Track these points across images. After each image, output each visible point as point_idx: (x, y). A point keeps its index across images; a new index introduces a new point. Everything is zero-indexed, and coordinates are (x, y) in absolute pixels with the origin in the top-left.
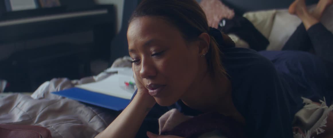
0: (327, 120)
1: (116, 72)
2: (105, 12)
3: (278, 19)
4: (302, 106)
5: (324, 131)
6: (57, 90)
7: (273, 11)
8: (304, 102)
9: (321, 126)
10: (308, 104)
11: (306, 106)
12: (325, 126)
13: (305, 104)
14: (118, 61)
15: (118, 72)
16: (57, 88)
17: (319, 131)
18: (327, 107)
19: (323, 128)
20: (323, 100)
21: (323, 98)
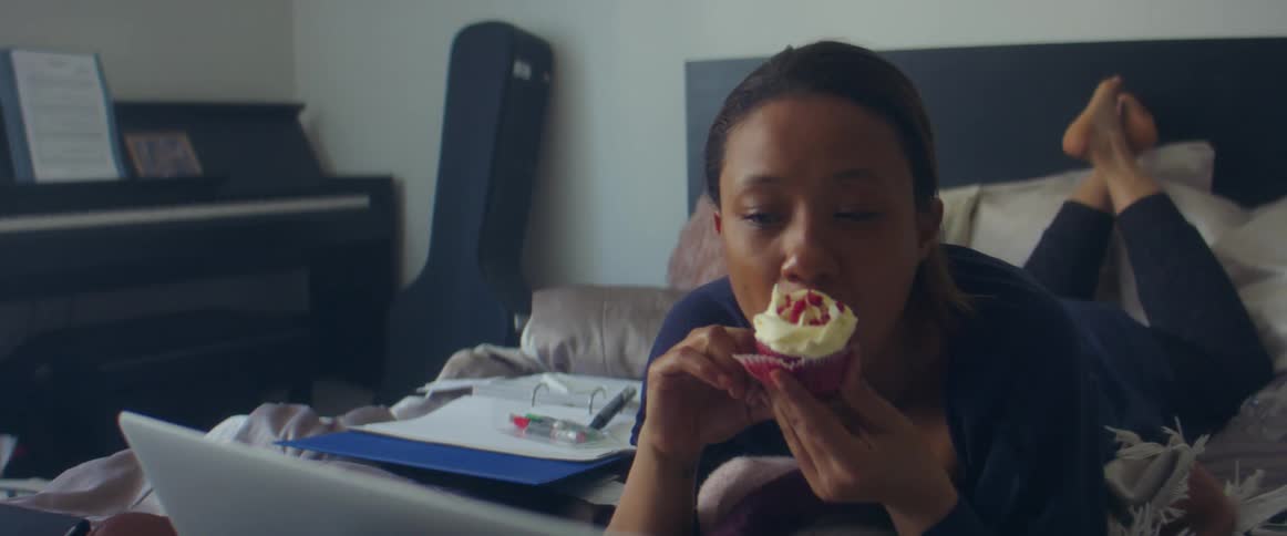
0: (1191, 482)
1: (467, 391)
2: (361, 201)
3: (987, 213)
4: (1111, 451)
5: (1183, 511)
6: (286, 435)
7: (973, 191)
8: (1117, 439)
9: (1173, 501)
10: (1130, 446)
11: (1123, 451)
12: (1186, 497)
13: (1119, 446)
14: (460, 357)
15: (474, 391)
16: (282, 434)
17: (1168, 515)
18: (1186, 445)
19: (1180, 505)
20: (1175, 429)
21: (1174, 422)
